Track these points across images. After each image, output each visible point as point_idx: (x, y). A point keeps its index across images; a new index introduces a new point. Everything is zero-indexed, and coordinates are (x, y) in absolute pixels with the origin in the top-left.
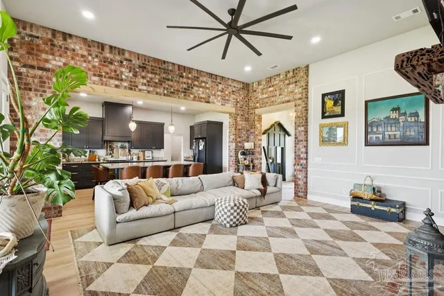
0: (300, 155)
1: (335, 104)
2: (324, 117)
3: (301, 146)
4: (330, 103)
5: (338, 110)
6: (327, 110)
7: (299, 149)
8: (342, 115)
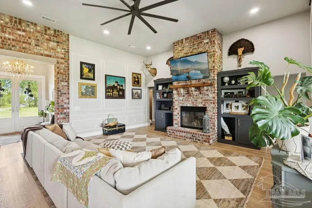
0: (63, 106)
1: (89, 71)
2: (82, 78)
3: (64, 98)
4: (86, 70)
5: (91, 75)
6: (85, 74)
7: (62, 101)
8: (94, 79)
